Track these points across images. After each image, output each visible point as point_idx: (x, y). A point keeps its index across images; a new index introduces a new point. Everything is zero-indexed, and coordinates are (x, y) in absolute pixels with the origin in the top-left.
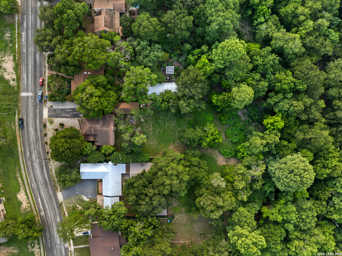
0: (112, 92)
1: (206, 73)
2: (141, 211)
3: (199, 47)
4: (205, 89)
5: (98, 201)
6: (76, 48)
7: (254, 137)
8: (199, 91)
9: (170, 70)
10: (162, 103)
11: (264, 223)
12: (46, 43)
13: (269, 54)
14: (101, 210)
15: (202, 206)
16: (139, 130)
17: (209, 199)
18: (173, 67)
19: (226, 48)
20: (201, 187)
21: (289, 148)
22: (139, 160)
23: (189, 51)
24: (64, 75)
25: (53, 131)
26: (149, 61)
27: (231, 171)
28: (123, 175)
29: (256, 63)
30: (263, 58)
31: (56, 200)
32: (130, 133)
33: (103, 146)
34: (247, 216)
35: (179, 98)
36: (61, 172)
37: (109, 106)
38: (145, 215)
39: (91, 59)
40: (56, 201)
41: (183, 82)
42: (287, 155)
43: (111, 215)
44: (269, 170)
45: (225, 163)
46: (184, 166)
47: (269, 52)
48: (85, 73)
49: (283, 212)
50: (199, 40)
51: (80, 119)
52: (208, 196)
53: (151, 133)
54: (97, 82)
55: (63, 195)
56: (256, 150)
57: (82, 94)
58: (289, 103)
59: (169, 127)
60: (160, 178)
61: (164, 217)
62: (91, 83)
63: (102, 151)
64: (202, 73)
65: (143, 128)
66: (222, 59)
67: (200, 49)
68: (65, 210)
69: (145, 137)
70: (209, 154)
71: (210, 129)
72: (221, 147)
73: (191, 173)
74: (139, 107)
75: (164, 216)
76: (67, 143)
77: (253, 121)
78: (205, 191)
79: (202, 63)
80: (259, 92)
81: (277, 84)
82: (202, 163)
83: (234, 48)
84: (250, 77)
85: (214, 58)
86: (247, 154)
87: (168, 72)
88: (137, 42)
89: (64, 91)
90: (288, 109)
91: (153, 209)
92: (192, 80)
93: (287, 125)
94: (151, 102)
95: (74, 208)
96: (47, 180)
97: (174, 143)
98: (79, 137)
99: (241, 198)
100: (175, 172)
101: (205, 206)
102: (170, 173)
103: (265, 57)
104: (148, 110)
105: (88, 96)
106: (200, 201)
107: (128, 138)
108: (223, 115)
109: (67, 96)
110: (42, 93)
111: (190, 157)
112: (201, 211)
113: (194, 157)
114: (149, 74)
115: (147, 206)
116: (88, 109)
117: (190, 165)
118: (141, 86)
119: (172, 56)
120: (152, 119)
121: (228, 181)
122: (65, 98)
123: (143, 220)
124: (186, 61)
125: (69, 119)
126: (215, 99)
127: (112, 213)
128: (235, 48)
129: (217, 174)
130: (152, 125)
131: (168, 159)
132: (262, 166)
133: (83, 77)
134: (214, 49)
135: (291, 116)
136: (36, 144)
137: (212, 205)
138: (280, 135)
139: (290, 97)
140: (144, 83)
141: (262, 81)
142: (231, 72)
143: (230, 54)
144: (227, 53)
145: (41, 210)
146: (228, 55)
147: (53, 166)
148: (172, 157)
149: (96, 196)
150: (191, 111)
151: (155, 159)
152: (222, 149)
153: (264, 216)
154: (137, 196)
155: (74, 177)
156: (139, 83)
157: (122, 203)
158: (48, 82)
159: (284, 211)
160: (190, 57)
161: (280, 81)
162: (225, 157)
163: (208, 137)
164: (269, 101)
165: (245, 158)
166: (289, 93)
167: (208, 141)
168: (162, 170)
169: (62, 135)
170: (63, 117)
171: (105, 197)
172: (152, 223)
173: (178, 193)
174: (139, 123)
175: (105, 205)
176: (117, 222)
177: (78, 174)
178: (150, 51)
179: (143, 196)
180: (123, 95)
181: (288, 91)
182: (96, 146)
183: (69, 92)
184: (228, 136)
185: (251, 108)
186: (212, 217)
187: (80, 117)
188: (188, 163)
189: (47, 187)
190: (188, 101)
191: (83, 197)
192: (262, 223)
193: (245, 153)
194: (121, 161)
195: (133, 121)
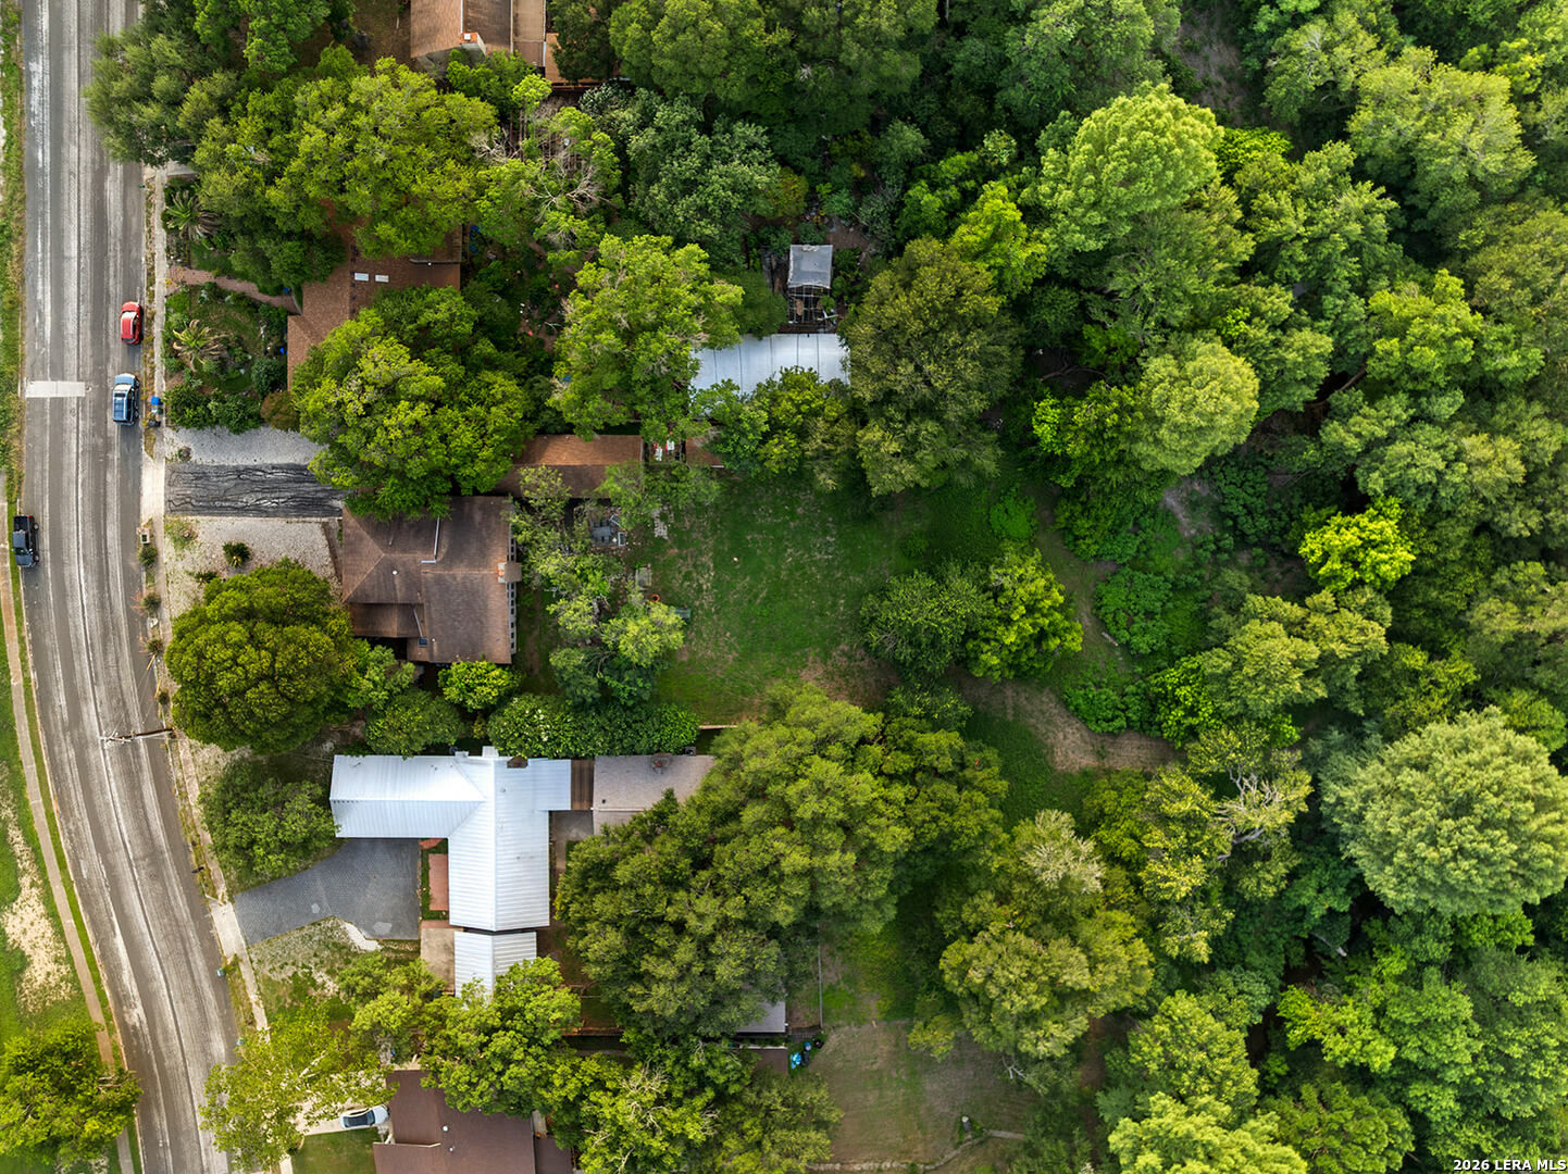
0: (500, 380)
1: (1008, 276)
2: (652, 1012)
3: (967, 139)
4: (1000, 364)
5: (425, 954)
6: (310, 140)
7: (1254, 626)
8: (968, 375)
9: (811, 265)
10: (766, 437)
11: (1289, 1074)
12: (152, 112)
13: (1341, 180)
14: (444, 1000)
15: (974, 990)
16: (641, 583)
17: (1018, 952)
18: (827, 251)
19: (1122, 140)
20: (974, 886)
21: (1436, 684)
22: (643, 742)
23: (911, 165)
24: (251, 289)
25: (192, 583)
26: (703, 211)
27: (1124, 801)
28: (555, 818)
29: (1274, 228)
30: (1310, 206)
31: (207, 944)
32: (594, 594)
33: (454, 666)
34: (1213, 1039)
35: (858, 414)
36: (230, 796)
37: (486, 453)
38: (674, 1034)
39: (388, 197)
40: (204, 952)
41: (886, 325)
42: (1423, 722)
43: (490, 1031)
44: (1331, 799)
45: (1088, 762)
46: (881, 773)
47: (1342, 173)
48: (359, 277)
49: (1397, 1022)
50: (967, 105)
51: (334, 521)
52: (1010, 935)
53: (707, 600)
54: (422, 321)
55: (242, 919)
56: (1266, 692)
57: (340, 384)
58: (1443, 446)
59: (799, 567)
60: (755, 840)
61: (773, 1043)
62: (392, 327)
63: (447, 691)
64: (986, 278)
65: (660, 572)
66: (1095, 205)
67: (974, 150)
68: (253, 997)
69: (673, 618)
70: (1010, 711)
71: (1021, 579)
72: (1070, 677)
73: (918, 813)
74: (646, 459)
75: (771, 1038)
76: (258, 646)
77: (1242, 540)
78: (995, 909)
79: (988, 222)
80: (1284, 385)
81: (1381, 346)
82: (973, 758)
83: (1163, 140)
84: (1237, 304)
85: (1051, 196)
86: (1217, 714)
87: (800, 274)
88: (638, 105)
89: (249, 372)
90: (1439, 474)
91: (717, 1002)
92: (935, 312)
93: (1429, 563)
94: (712, 432)
95: (302, 988)
96: (161, 839)
97: (827, 655)
98: (326, 614)
99: (1181, 948)
100: (833, 809)
101: (994, 991)
102: (806, 811)
103: (1316, 197)
104: (692, 473)
105: (370, 392)
106: (966, 963)
107: (586, 625)
108: (1086, 509)
109: (267, 400)
110: (137, 386)
111: (912, 728)
112: (971, 1016)
113: (934, 730)
114: (701, 280)
115: (682, 989)
116: (371, 465)
117: (915, 771)
118: (661, 341)
119: (824, 189)
120: (713, 524)
121: (1112, 858)
122: (251, 410)
123: (662, 1058)
124: (893, 216)
125: (277, 523)
126: (1046, 417)
127: (497, 1023)
128: (1170, 138)
129: (1055, 821)
130: (714, 559)
131: (800, 738)
132: (1291, 776)
133: (347, 296)
134: (1051, 151)
135: (1449, 514)
136: (105, 652)
137: (1033, 986)
138: (1388, 612)
139: (1453, 411)
140: (672, 324)
141: (1300, 327)
142: (1144, 275)
143: (1142, 175)
144: (1123, 169)
145: (127, 997)
146: (1129, 180)
147: (191, 769)
148: (822, 726)
149: (418, 926)
150: (924, 483)
151: (726, 737)
152: (1074, 687)
153: (1295, 1036)
154: (633, 933)
155: (295, 826)
156: (644, 329)
157: (550, 965)
158: (168, 326)
159: (1408, 1017)
160: (920, 193)
161: (1400, 331)
162: (1093, 727)
163: (1008, 621)
164: (1334, 432)
165: (1203, 737)
166: (1443, 391)
167: (1007, 642)
168: (765, 797)
169: (231, 604)
170: (243, 511)
171: (459, 935)
172: (711, 1073)
173: (847, 920)
174: (642, 549)
175: (462, 977)
176: (523, 1071)
177: (320, 809)
178: (707, 160)
179: (660, 930)
180: (562, 394)
181: (1441, 380)
182: (418, 663)
183: (277, 380)
184: (1110, 617)
185: (1232, 473)
186: (1030, 1048)
187: (333, 511)
188: (904, 762)
189: (157, 876)
190: (911, 429)
191: (345, 933)
192: (1278, 1076)
193: (1206, 711)
194: (545, 744)
195: (614, 535)
